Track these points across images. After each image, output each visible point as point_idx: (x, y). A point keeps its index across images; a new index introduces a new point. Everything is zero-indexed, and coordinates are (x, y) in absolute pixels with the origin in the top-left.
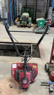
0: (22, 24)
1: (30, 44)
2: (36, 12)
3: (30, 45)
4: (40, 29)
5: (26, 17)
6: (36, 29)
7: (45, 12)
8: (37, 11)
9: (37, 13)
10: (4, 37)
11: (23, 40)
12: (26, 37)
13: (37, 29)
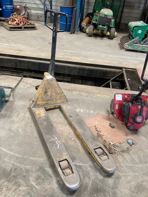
0: (98, 30)
1: (121, 68)
2: (123, 8)
3: (121, 70)
4: (135, 42)
5: (108, 17)
6: (128, 43)
7: (141, 9)
8: (125, 5)
9: (125, 10)
10: (71, 53)
11: (107, 61)
12: (110, 56)
13: (130, 42)
